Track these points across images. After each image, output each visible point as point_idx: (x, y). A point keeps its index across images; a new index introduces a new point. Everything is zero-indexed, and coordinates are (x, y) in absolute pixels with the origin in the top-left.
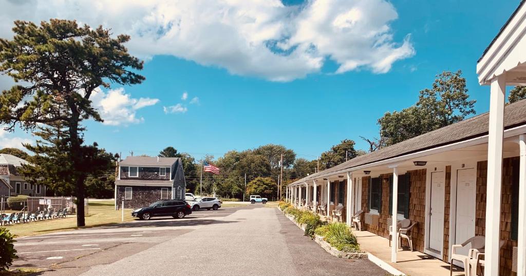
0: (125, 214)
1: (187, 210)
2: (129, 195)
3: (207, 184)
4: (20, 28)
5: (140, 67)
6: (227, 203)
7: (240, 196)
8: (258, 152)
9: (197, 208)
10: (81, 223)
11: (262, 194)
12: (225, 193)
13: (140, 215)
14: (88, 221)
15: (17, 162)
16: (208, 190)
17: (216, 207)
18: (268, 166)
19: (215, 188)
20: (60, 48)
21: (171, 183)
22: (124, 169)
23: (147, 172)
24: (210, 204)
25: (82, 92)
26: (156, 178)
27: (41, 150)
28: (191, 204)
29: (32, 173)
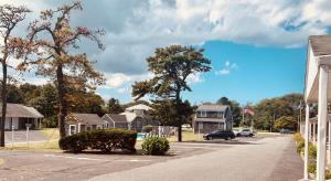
0: (200, 137)
1: (233, 136)
2: (201, 126)
3: (247, 120)
4: (158, 51)
5: (209, 63)
6: (260, 133)
7: (268, 129)
8: (284, 99)
9: (239, 135)
10: (180, 140)
11: (285, 127)
12: (259, 127)
13: (207, 138)
14: (183, 139)
15: (147, 108)
16: (249, 125)
17: (251, 135)
18: (291, 109)
19: (253, 123)
20: (173, 59)
21: (224, 120)
22: (199, 112)
23: (211, 114)
24: (248, 133)
25: (182, 78)
27: (157, 102)
28: (235, 133)
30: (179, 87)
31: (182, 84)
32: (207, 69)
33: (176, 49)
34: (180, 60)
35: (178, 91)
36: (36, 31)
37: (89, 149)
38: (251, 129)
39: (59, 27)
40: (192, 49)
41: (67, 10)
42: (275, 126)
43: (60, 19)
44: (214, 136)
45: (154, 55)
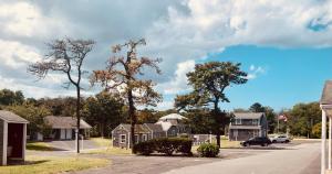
0: (237, 143)
1: (269, 142)
2: (236, 134)
3: (282, 126)
4: (197, 67)
5: (245, 75)
6: (296, 139)
9: (275, 141)
12: (296, 133)
13: (244, 144)
15: (180, 117)
16: (284, 131)
17: (287, 141)
19: (288, 129)
21: (259, 127)
22: (234, 120)
23: (246, 121)
24: (284, 139)
25: (220, 90)
26: (251, 125)
28: (272, 139)
29: (187, 122)
30: (217, 98)
31: (220, 96)
32: (244, 81)
33: (214, 65)
34: (218, 74)
35: (216, 103)
36: (113, 64)
37: (156, 153)
38: (287, 136)
39: (129, 59)
40: (229, 64)
41: (134, 45)
42: (313, 132)
43: (129, 54)
44: (251, 143)
45: (193, 71)
